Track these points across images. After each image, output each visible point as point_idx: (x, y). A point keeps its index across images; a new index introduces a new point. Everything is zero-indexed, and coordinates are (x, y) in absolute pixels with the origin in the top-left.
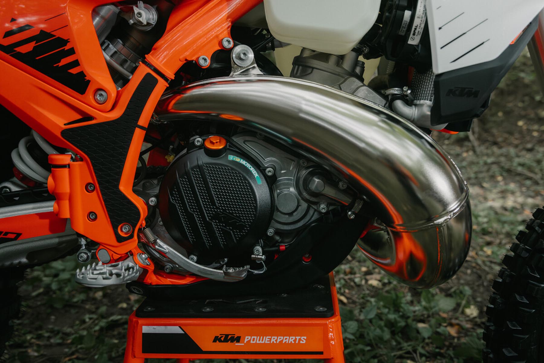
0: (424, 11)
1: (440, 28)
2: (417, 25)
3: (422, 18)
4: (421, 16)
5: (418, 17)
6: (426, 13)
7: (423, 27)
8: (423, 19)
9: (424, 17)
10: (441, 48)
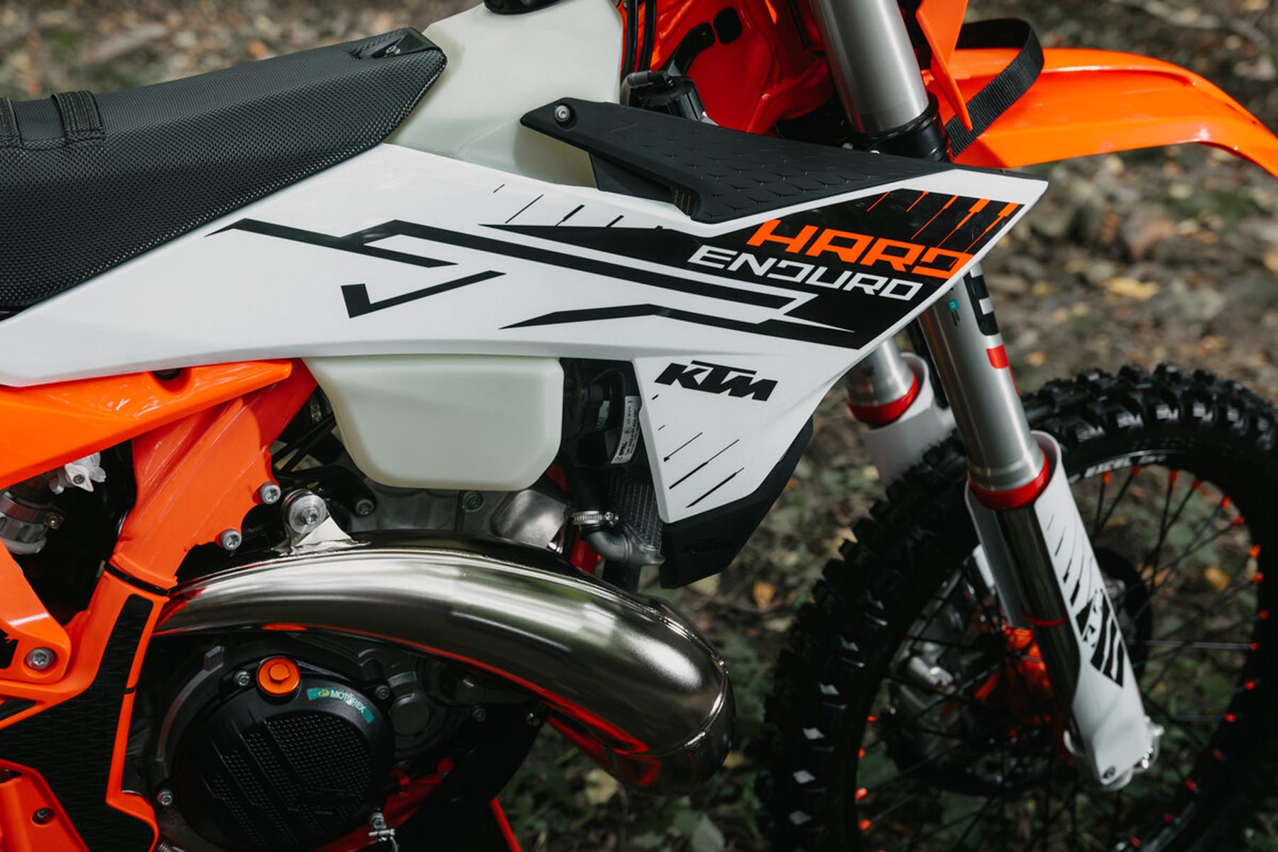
0: (635, 420)
1: (666, 459)
2: (626, 443)
3: (633, 431)
4: (631, 430)
5: (627, 432)
6: (639, 424)
7: (636, 444)
8: (635, 432)
9: (635, 430)
10: (671, 488)
